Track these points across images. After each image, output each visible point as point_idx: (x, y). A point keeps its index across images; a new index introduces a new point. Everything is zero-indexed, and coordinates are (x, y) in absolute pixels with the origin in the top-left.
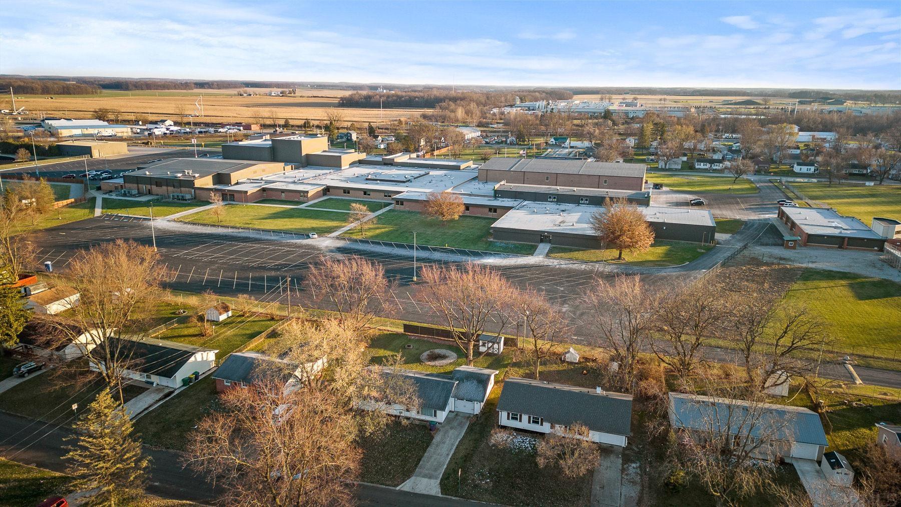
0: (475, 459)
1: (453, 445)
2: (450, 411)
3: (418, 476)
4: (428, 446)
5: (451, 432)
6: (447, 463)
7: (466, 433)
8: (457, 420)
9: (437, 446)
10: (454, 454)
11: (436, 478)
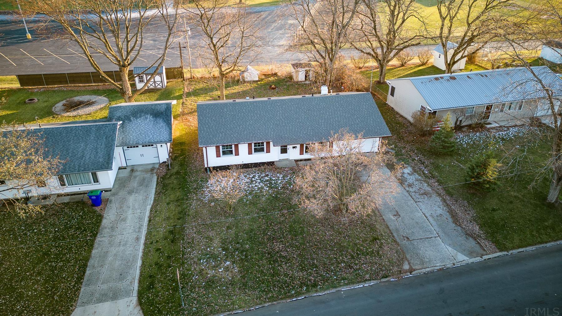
0: (190, 231)
1: (141, 219)
2: (120, 169)
3: (88, 303)
4: (95, 236)
5: (131, 199)
6: (141, 254)
7: (158, 193)
8: (135, 177)
9: (112, 228)
10: (149, 233)
11: (128, 293)
